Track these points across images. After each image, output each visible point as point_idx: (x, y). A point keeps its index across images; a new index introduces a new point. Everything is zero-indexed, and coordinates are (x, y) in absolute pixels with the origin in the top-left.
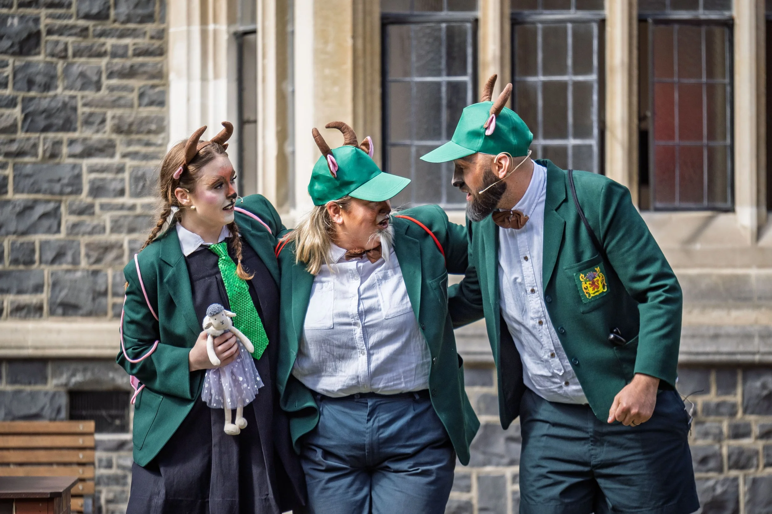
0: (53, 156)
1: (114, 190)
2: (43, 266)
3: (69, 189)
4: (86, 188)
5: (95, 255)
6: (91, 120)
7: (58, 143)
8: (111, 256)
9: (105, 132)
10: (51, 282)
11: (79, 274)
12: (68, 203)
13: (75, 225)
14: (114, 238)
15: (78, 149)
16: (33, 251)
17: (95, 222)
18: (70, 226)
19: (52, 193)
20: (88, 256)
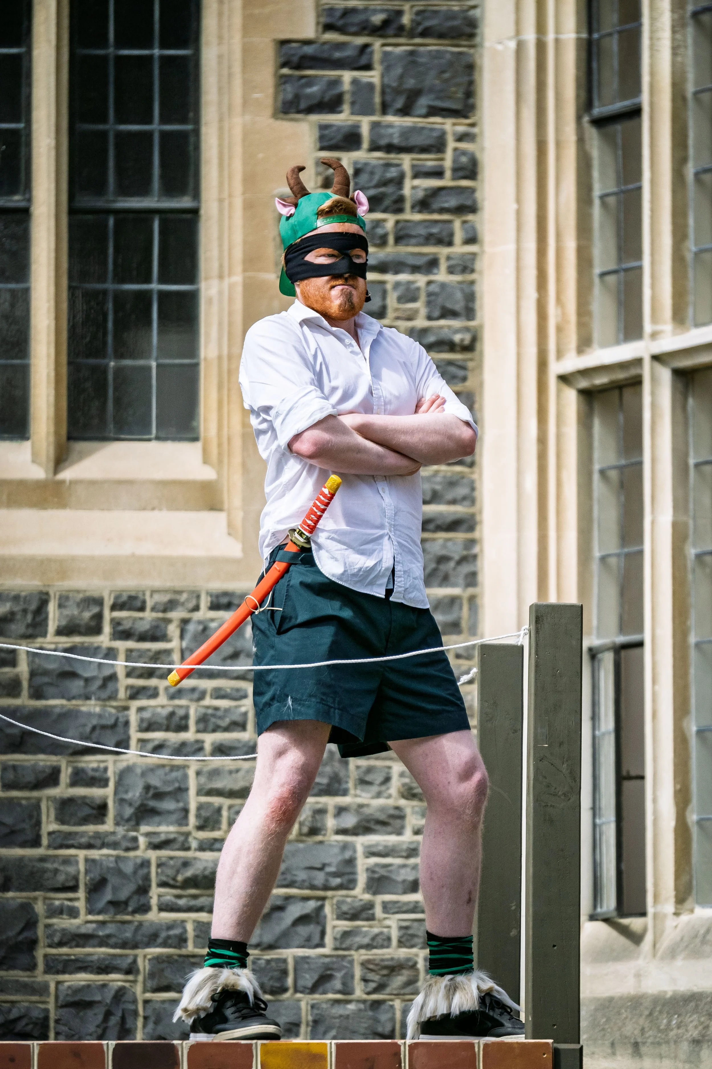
0: (314, 831)
1: (404, 881)
2: (299, 995)
3: (338, 881)
4: (362, 879)
5: (375, 977)
6: (368, 778)
7: (321, 812)
8: (399, 980)
9: (389, 797)
10: (310, 1018)
11: (352, 1007)
12: (335, 901)
13: (346, 934)
14: (403, 953)
15: (350, 821)
16: (285, 972)
17: (376, 930)
18: (338, 936)
19: (313, 887)
20: (365, 980)
